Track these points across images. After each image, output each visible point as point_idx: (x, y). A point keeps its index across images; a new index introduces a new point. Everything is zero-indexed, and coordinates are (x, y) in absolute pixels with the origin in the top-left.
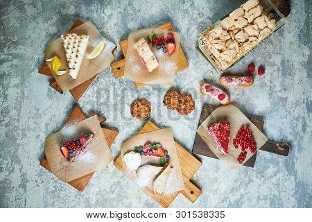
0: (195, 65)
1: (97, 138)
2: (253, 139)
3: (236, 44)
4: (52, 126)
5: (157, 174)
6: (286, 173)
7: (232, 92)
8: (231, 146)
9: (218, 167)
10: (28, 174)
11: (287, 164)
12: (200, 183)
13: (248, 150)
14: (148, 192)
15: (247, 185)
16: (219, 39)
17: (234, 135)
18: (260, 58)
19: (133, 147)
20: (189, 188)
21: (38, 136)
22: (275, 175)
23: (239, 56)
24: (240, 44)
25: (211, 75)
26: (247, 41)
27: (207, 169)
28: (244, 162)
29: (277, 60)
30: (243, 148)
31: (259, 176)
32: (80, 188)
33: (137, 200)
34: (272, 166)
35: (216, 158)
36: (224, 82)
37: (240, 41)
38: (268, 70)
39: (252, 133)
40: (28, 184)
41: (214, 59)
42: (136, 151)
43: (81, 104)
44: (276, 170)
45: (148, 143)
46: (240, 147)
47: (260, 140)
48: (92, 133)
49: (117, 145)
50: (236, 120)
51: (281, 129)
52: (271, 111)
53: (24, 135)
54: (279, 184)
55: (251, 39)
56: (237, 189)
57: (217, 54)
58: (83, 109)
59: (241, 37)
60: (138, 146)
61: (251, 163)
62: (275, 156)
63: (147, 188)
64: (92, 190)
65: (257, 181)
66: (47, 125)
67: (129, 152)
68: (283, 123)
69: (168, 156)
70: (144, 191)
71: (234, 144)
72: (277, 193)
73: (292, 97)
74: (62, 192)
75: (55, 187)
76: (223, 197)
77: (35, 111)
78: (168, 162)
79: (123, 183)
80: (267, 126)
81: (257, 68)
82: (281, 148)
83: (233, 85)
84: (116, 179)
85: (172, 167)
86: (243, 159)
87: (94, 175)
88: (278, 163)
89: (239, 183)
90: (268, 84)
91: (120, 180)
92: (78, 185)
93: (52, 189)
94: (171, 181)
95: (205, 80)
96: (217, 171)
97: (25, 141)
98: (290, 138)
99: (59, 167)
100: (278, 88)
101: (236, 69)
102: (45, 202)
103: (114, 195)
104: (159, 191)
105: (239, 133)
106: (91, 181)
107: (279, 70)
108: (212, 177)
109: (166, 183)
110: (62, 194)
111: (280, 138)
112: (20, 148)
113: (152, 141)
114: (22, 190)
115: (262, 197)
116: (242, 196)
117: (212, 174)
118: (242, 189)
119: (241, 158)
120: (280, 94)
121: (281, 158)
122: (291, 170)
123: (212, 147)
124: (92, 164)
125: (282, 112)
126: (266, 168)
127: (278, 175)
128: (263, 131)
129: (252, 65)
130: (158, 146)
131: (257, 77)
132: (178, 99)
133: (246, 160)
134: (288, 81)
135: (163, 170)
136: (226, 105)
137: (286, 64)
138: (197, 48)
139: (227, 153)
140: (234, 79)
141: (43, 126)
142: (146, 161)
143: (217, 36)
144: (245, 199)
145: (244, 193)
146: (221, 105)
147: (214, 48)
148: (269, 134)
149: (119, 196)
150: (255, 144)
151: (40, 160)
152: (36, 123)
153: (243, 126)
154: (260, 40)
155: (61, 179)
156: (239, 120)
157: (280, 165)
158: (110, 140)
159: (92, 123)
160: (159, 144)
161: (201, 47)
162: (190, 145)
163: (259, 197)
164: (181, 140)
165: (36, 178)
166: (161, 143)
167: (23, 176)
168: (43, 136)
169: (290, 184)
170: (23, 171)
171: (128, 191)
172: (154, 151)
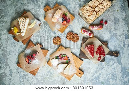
0: (78, 21)
1: (40, 54)
2: (104, 51)
3: (95, 13)
4: (21, 50)
5: (65, 67)
6: (118, 64)
7: (94, 32)
8: (95, 54)
9: (90, 63)
10: (13, 70)
11: (118, 60)
12: (83, 69)
13: (102, 55)
14: (62, 75)
15: (102, 69)
16: (88, 11)
17: (96, 50)
18: (105, 17)
19: (55, 57)
20: (79, 72)
21: (15, 54)
22: (113, 65)
23: (96, 17)
24: (97, 13)
25: (85, 25)
26: (99, 11)
27: (85, 64)
28: (100, 60)
29: (112, 18)
30: (100, 55)
31: (107, 65)
32: (34, 74)
33: (58, 78)
34: (112, 61)
35: (89, 59)
36: (91, 28)
37: (96, 11)
38: (109, 22)
39: (103, 48)
40: (12, 74)
41: (86, 19)
42: (56, 58)
43: (32, 40)
44: (113, 62)
45: (61, 55)
46: (98, 54)
47: (107, 51)
48: (38, 52)
49: (48, 56)
50: (96, 43)
51: (115, 46)
52: (111, 39)
53: (10, 54)
54: (115, 68)
55: (101, 10)
56: (98, 71)
57: (87, 17)
58: (33, 42)
59: (97, 9)
60: (57, 56)
61: (103, 60)
62: (113, 57)
63: (61, 73)
64: (39, 75)
65: (106, 68)
66: (19, 49)
67: (53, 59)
68: (116, 44)
69: (69, 60)
70: (60, 74)
71: (96, 53)
72: (114, 72)
73: (119, 33)
74: (27, 76)
75: (24, 74)
76: (92, 75)
77: (13, 44)
78: (69, 62)
79: (52, 71)
80: (109, 45)
81: (104, 22)
82: (115, 54)
83: (95, 29)
84: (49, 70)
85: (71, 64)
86: (100, 59)
87: (40, 69)
88: (114, 60)
89: (98, 69)
90: (109, 28)
91: (50, 70)
92: (33, 73)
93: (22, 75)
94: (71, 70)
95: (83, 28)
96: (89, 64)
97: (10, 56)
98: (119, 49)
99: (25, 66)
100: (113, 29)
101: (95, 22)
102: (20, 81)
103: (48, 76)
104: (67, 74)
105: (98, 49)
106: (39, 71)
107: (113, 22)
108: (87, 67)
109: (69, 70)
110: (27, 77)
111: (114, 50)
112: (8, 59)
113: (63, 54)
114: (10, 76)
115: (108, 74)
116: (100, 74)
117: (87, 66)
118: (100, 71)
119: (99, 59)
120: (114, 32)
121: (115, 58)
122: (119, 62)
123: (87, 55)
124: (38, 64)
125: (115, 39)
126: (109, 62)
127: (114, 65)
128: (108, 47)
129: (102, 21)
130: (65, 56)
131: (104, 25)
132: (72, 36)
133: (101, 59)
134: (117, 26)
135: (68, 65)
136: (92, 37)
137: (116, 19)
138: (79, 14)
139: (93, 57)
140: (95, 27)
141: (17, 50)
142: (61, 62)
143: (87, 9)
144: (101, 75)
145: (101, 72)
146: (90, 38)
147: (86, 14)
148: (110, 48)
149: (50, 76)
150: (105, 53)
151: (17, 64)
152: (14, 49)
153: (99, 46)
154: (105, 10)
155: (26, 71)
156: (97, 43)
157: (115, 60)
158: (45, 54)
159: (37, 48)
160: (65, 55)
161: (81, 14)
162: (78, 54)
163: (107, 74)
164: (74, 53)
165: (16, 71)
166: (66, 54)
167: (11, 70)
168: (17, 54)
169: (119, 68)
170: (10, 68)
171: (54, 74)
172: (63, 58)
